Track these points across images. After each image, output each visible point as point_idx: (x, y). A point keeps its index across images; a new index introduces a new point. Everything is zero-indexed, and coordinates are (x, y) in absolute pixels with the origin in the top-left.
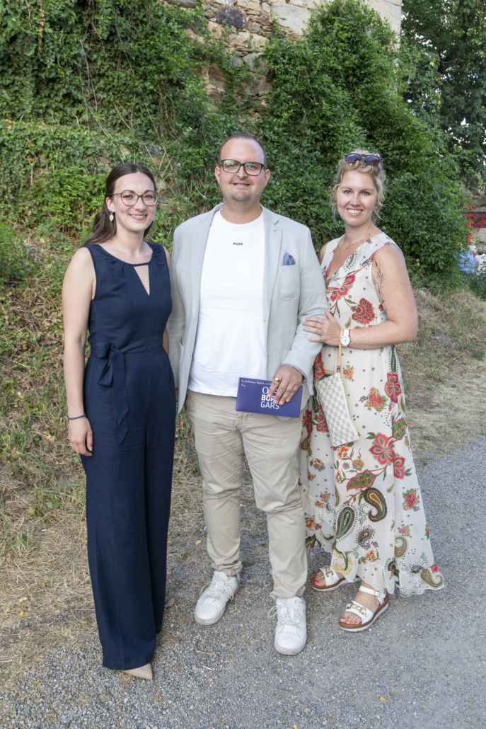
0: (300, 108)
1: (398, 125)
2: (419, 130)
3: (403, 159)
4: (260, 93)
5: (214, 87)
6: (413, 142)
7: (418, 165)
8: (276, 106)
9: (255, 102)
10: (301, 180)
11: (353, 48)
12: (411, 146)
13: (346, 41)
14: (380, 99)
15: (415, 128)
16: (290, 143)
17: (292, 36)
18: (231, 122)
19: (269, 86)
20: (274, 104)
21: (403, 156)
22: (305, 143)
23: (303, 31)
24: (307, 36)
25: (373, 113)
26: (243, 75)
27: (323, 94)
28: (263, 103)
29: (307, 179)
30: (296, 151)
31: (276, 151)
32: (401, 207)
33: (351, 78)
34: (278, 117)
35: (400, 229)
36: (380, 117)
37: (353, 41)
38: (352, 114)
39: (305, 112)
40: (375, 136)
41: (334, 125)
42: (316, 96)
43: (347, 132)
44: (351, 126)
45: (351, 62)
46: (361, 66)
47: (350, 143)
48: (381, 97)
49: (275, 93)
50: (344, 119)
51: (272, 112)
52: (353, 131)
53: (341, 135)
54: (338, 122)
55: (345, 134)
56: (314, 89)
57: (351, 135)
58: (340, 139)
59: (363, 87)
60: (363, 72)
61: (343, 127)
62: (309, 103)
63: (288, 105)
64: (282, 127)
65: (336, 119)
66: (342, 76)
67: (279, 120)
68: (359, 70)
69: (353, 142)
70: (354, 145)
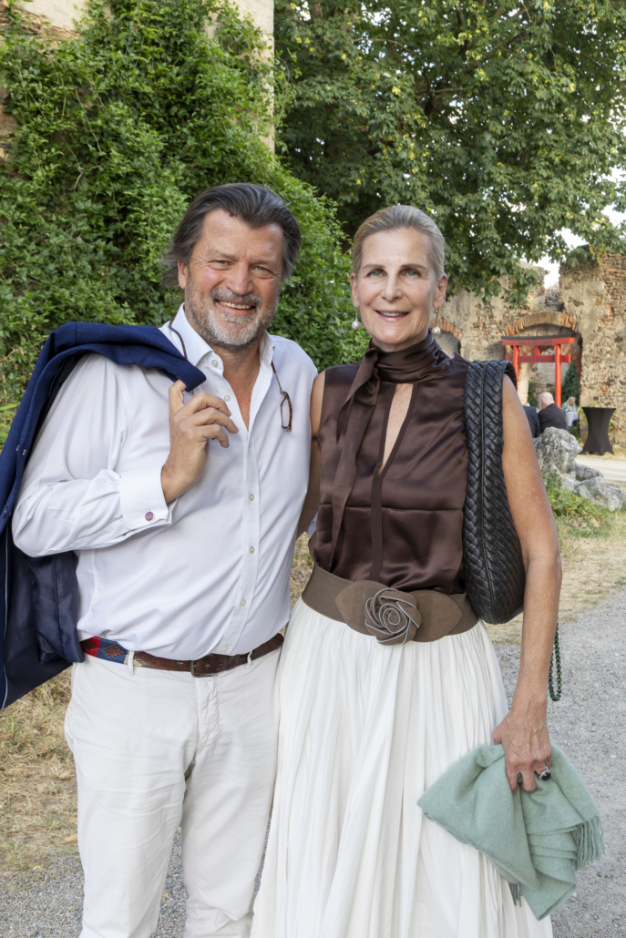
0: (74, 162)
2: (299, 199)
8: (23, 159)
10: (67, 293)
11: (177, 55)
13: (162, 43)
14: (222, 145)
15: (292, 196)
16: (53, 226)
17: (54, 32)
19: (12, 123)
20: (19, 155)
22: (82, 226)
23: (76, 24)
24: (83, 34)
25: (220, 171)
27: (116, 137)
28: (1, 153)
29: (81, 291)
30: (59, 239)
31: (22, 240)
33: (174, 109)
34: (30, 178)
37: (175, 43)
38: (173, 173)
39: (80, 168)
41: (136, 191)
42: (101, 142)
43: (157, 205)
44: (167, 193)
45: (172, 81)
46: (191, 90)
47: (164, 226)
48: (225, 142)
49: (19, 134)
50: (156, 182)
51: (16, 170)
52: (170, 202)
53: (146, 209)
54: (144, 186)
55: (155, 208)
56: (94, 127)
57: (164, 210)
58: (143, 217)
59: (191, 125)
60: (193, 98)
61: (151, 196)
62: (90, 154)
63: (44, 156)
64: (33, 195)
65: (139, 182)
66: (157, 105)
67: (28, 184)
68: (189, 94)
69: (169, 222)
70: (171, 228)
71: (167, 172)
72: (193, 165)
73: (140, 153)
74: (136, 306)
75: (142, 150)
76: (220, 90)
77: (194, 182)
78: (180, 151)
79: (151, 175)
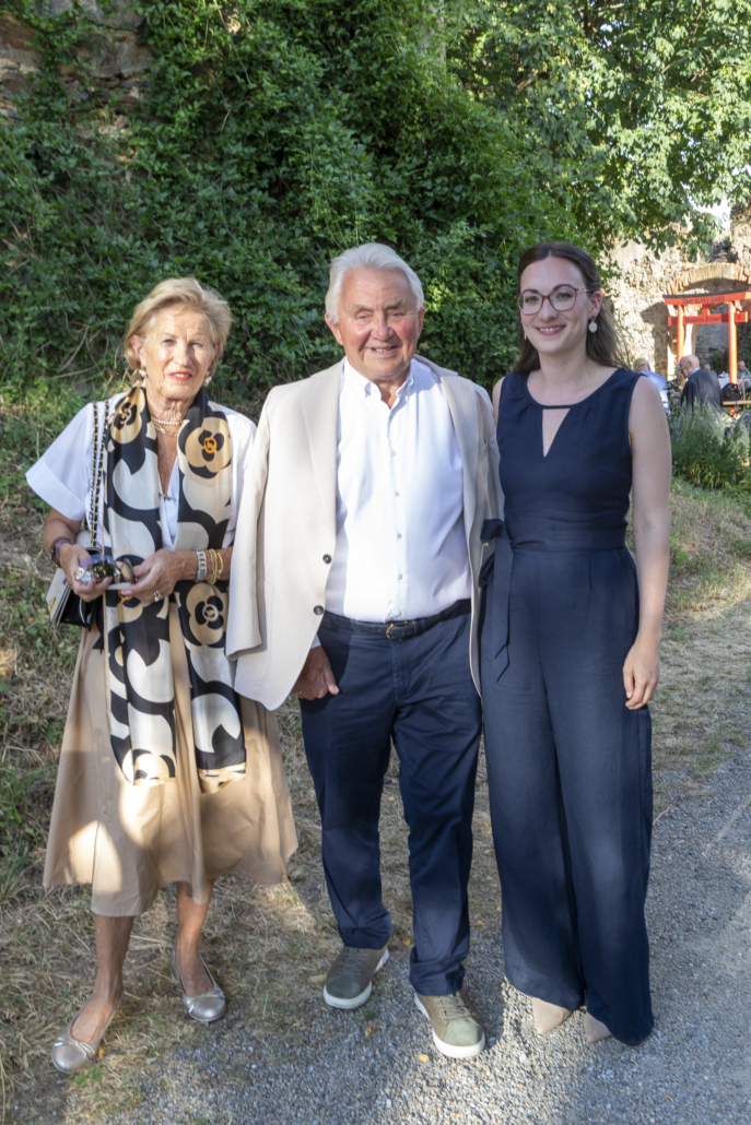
0: (219, 99)
1: (441, 120)
2: (486, 128)
3: (459, 194)
4: (125, 72)
5: (11, 63)
6: (475, 154)
7: (490, 205)
8: (161, 98)
9: (112, 93)
10: (221, 256)
12: (471, 164)
14: (393, 67)
15: (477, 125)
16: (198, 177)
18: (50, 138)
19: (145, 58)
20: (156, 93)
21: (458, 189)
22: (232, 174)
25: (387, 101)
26: (74, 34)
27: (267, 64)
28: (135, 93)
29: (237, 252)
30: (208, 192)
31: (165, 194)
32: (459, 298)
33: (332, 29)
34: (169, 121)
35: (462, 346)
38: (336, 103)
39: (227, 106)
40: (397, 149)
41: (294, 129)
42: (249, 72)
43: (320, 144)
44: (331, 128)
46: (350, 4)
47: (329, 167)
48: (396, 62)
49: (156, 68)
50: (316, 116)
51: (153, 112)
52: (335, 139)
53: (308, 150)
54: (303, 123)
55: (318, 148)
56: (242, 54)
57: (329, 150)
58: (305, 159)
59: (355, 45)
60: (355, 12)
61: (312, 132)
62: (238, 88)
63: (186, 93)
64: (173, 141)
65: (297, 117)
66: (312, 25)
67: (168, 128)
68: (349, 9)
69: (336, 164)
70: (337, 171)
71: (329, 104)
72: (357, 94)
73: (296, 83)
74: (298, 269)
75: (299, 78)
77: (359, 115)
78: (340, 80)
79: (311, 108)
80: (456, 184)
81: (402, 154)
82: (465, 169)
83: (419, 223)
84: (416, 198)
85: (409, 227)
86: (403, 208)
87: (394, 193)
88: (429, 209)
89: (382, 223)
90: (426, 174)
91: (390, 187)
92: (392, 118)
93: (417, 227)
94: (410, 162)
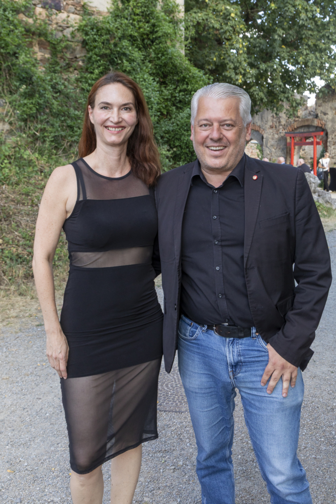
0: (108, 65)
1: (182, 73)
2: (197, 76)
3: (187, 98)
4: (78, 56)
5: (43, 54)
6: (193, 85)
8: (89, 65)
9: (74, 63)
11: (146, 18)
12: (192, 89)
13: (141, 14)
14: (166, 56)
15: (194, 75)
17: (99, 13)
18: (56, 79)
19: (84, 51)
20: (88, 63)
23: (108, 9)
24: (111, 13)
25: (164, 66)
26: (63, 45)
27: (124, 54)
28: (81, 63)
32: (187, 134)
33: (146, 41)
34: (92, 73)
35: (188, 150)
36: (170, 69)
37: (146, 14)
38: (147, 68)
40: (167, 82)
41: (133, 77)
42: (119, 56)
43: (142, 81)
44: (145, 76)
45: (145, 29)
46: (152, 32)
48: (167, 54)
49: (89, 55)
50: (140, 72)
51: (87, 70)
52: (147, 80)
54: (136, 74)
55: (141, 83)
56: (117, 51)
57: (145, 84)
60: (154, 36)
61: (139, 78)
62: (114, 61)
63: (98, 64)
64: (93, 80)
65: (134, 72)
66: (139, 40)
67: (92, 75)
68: (151, 35)
69: (147, 88)
70: (147, 91)
71: (145, 68)
72: (153, 64)
73: (133, 61)
75: (135, 60)
76: (165, 33)
77: (154, 71)
78: (148, 58)
79: (139, 69)
80: (187, 94)
81: (169, 84)
82: (190, 90)
83: (174, 108)
84: (173, 99)
85: (171, 109)
86: (169, 103)
87: (166, 97)
88: (177, 103)
89: (161, 108)
90: (177, 91)
91: (164, 96)
92: (165, 72)
93: (173, 109)
94: (171, 87)
